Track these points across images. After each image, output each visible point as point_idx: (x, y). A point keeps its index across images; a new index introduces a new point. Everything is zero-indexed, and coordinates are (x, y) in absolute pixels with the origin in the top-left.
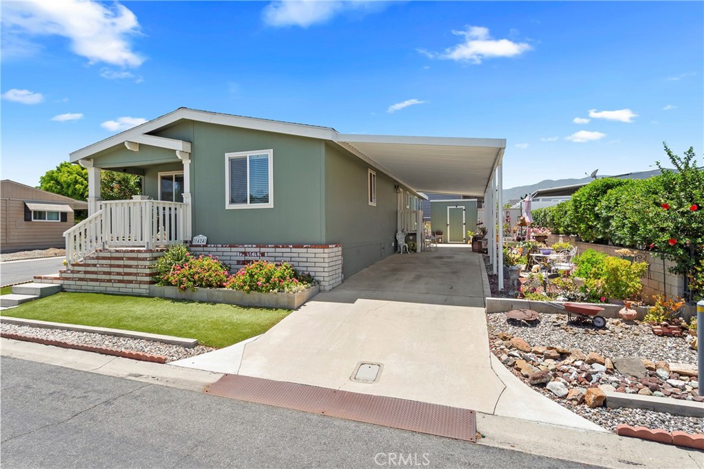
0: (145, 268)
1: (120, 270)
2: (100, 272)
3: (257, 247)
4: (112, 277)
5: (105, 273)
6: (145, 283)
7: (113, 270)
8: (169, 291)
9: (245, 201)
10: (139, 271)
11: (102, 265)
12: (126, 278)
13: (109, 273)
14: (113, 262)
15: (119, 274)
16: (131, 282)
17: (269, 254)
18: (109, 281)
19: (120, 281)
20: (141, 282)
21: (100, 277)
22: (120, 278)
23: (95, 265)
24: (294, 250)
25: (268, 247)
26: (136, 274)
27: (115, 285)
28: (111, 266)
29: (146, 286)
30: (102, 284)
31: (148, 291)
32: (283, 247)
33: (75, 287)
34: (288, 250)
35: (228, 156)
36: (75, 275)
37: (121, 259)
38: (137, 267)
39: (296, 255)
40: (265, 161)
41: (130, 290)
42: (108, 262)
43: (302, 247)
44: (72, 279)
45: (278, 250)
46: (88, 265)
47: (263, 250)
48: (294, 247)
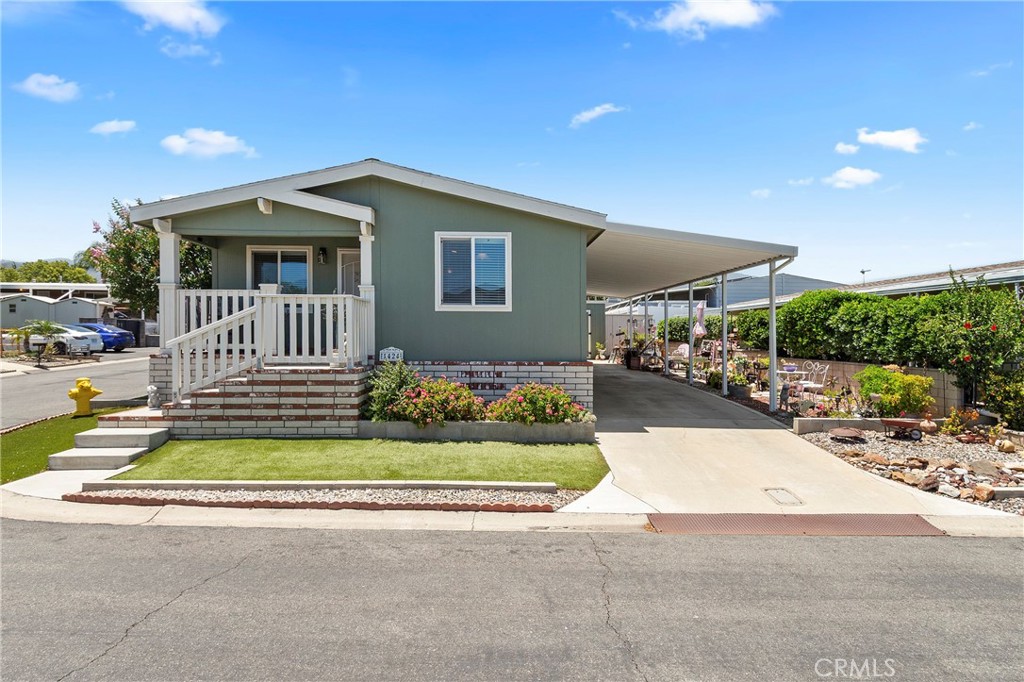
0: (350, 396)
1: (301, 401)
2: (257, 405)
3: (490, 364)
4: (282, 412)
5: (267, 406)
6: (349, 418)
7: (284, 400)
8: (395, 427)
9: (469, 302)
10: (338, 401)
11: (262, 395)
12: (312, 412)
13: (278, 406)
14: (284, 389)
15: (296, 406)
16: (322, 418)
17: (508, 374)
18: (279, 418)
19: (298, 418)
20: (341, 418)
21: (255, 412)
22: (301, 412)
23: (246, 395)
24: (545, 368)
25: (507, 364)
26: (333, 406)
27: (288, 424)
28: (280, 395)
29: (353, 423)
30: (260, 423)
31: (355, 431)
32: (530, 364)
33: (200, 431)
34: (537, 368)
35: (439, 236)
36: (200, 412)
37: (303, 383)
38: (334, 395)
39: (548, 375)
40: (501, 246)
41: (321, 431)
42: (276, 389)
43: (558, 365)
44: (195, 418)
45: (521, 368)
46: (232, 395)
47: (498, 368)
48: (545, 364)
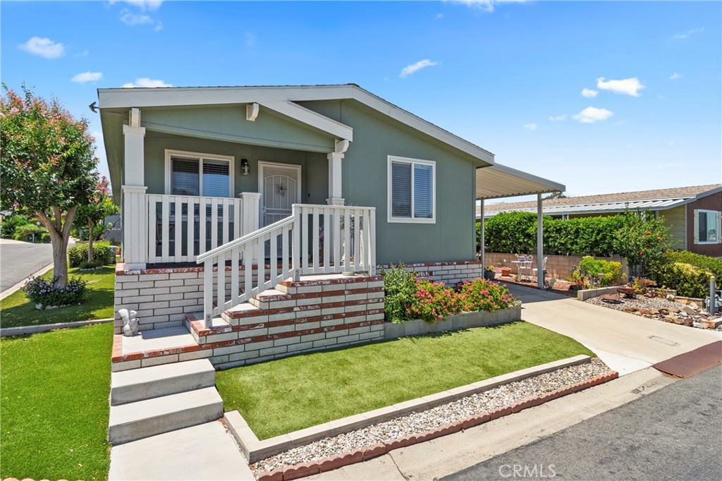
0: (379, 302)
1: (340, 310)
2: (301, 319)
3: (425, 266)
4: (324, 323)
5: (310, 319)
6: (377, 322)
7: (326, 311)
8: (412, 325)
9: (410, 216)
10: (370, 307)
11: (305, 308)
12: (349, 320)
13: (320, 318)
14: (326, 300)
15: (335, 316)
16: (356, 325)
17: (437, 273)
18: (320, 330)
19: (338, 328)
20: (372, 323)
21: (299, 327)
22: (340, 322)
23: (290, 310)
24: (458, 267)
25: (436, 265)
26: (366, 313)
27: (329, 335)
28: (322, 306)
29: (380, 327)
30: (304, 338)
31: (382, 333)
32: (449, 265)
33: (244, 356)
34: (452, 267)
35: (390, 159)
36: (243, 334)
37: (341, 293)
38: (366, 302)
39: (459, 272)
41: (356, 338)
42: (318, 300)
43: (463, 264)
44: (237, 342)
45: (445, 267)
46: (276, 311)
47: (431, 268)
48: (457, 264)
